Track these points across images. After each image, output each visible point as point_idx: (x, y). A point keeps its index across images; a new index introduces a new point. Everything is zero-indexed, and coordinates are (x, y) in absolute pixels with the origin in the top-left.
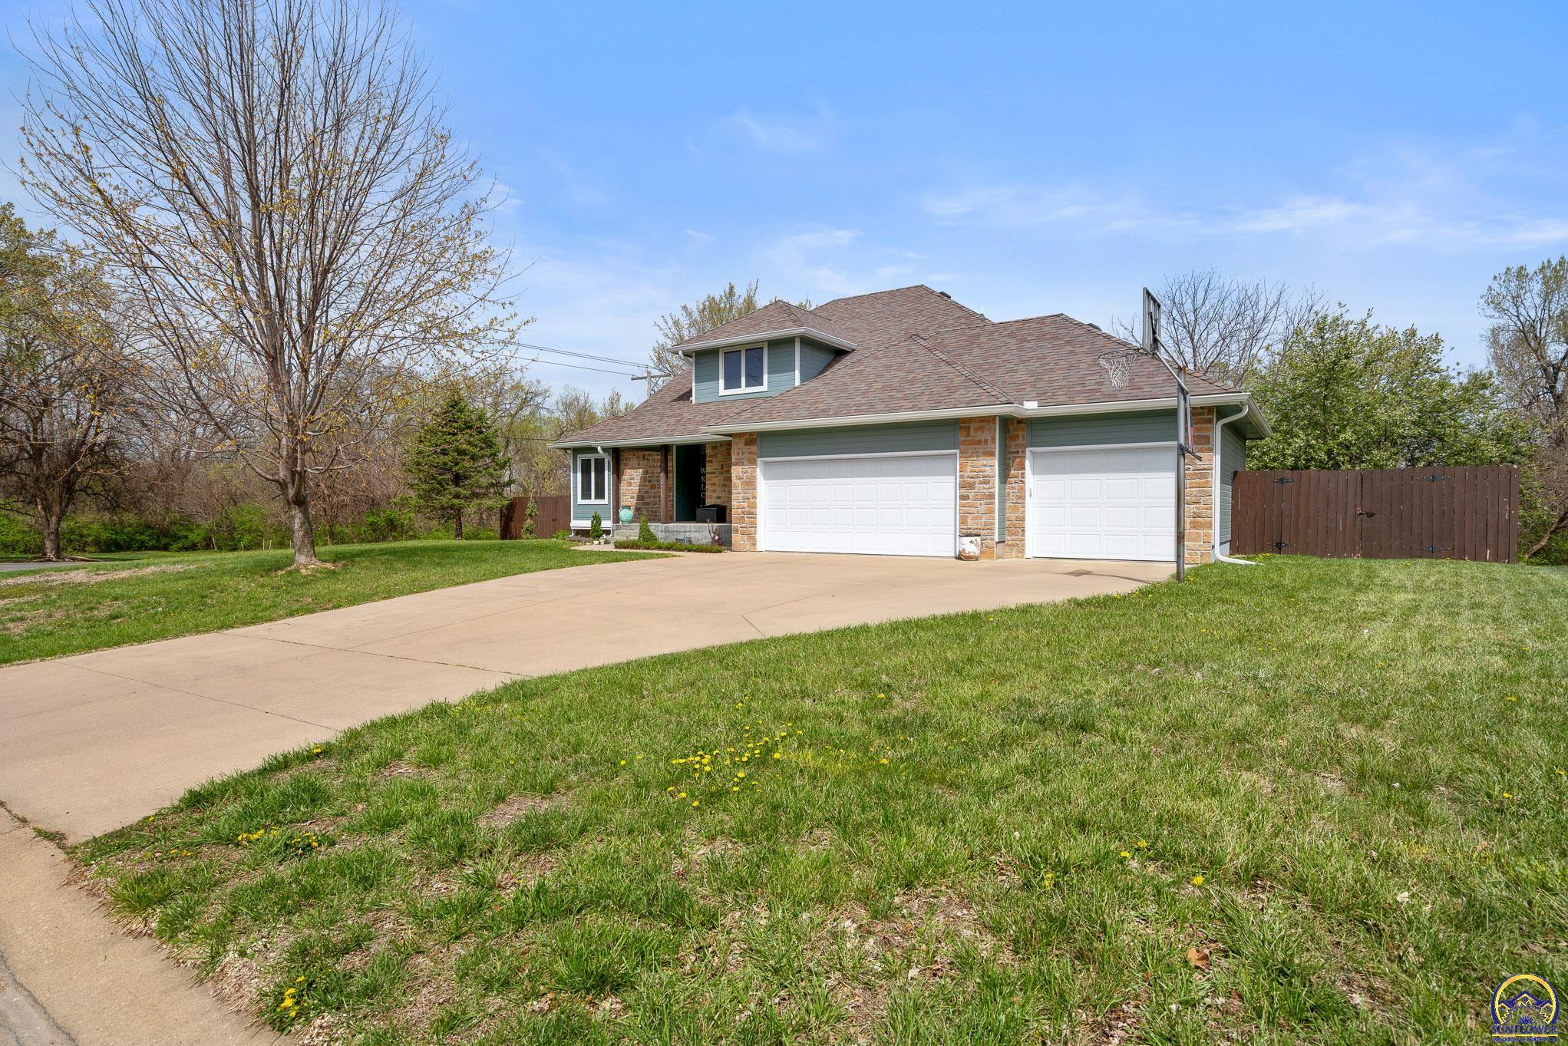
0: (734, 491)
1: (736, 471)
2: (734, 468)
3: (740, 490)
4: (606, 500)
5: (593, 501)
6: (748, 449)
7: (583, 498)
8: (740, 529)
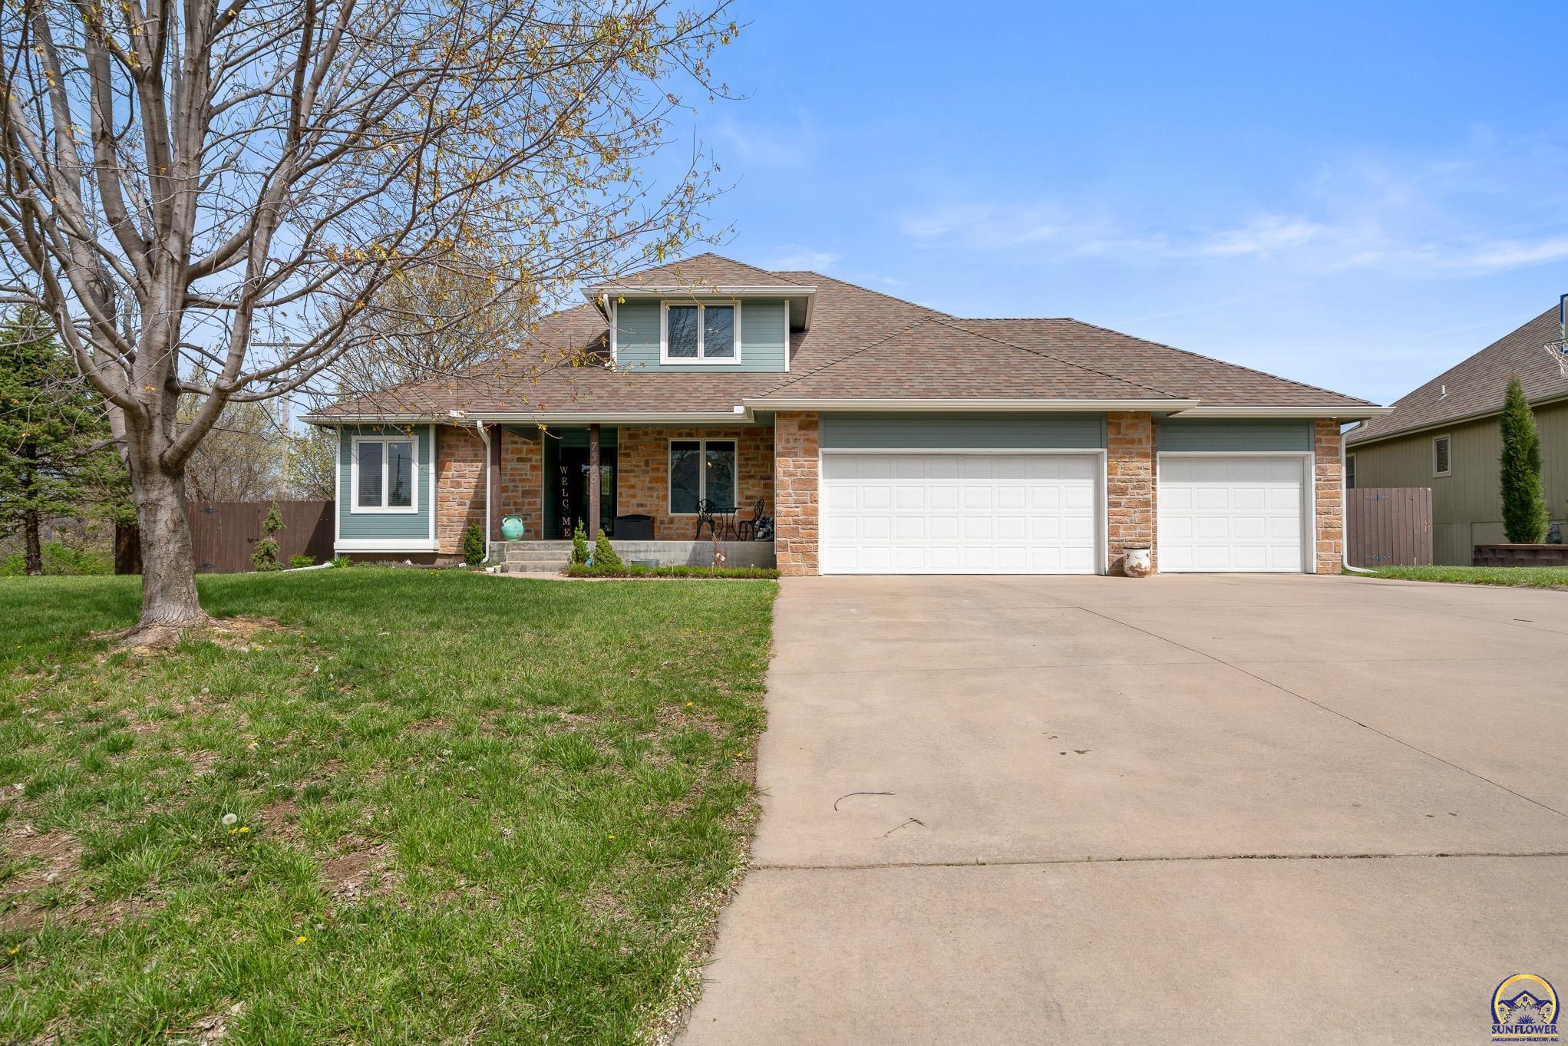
0: (778, 491)
1: (784, 466)
2: (778, 461)
3: (791, 491)
4: (414, 508)
5: (385, 508)
6: (805, 435)
7: (360, 504)
8: (790, 545)
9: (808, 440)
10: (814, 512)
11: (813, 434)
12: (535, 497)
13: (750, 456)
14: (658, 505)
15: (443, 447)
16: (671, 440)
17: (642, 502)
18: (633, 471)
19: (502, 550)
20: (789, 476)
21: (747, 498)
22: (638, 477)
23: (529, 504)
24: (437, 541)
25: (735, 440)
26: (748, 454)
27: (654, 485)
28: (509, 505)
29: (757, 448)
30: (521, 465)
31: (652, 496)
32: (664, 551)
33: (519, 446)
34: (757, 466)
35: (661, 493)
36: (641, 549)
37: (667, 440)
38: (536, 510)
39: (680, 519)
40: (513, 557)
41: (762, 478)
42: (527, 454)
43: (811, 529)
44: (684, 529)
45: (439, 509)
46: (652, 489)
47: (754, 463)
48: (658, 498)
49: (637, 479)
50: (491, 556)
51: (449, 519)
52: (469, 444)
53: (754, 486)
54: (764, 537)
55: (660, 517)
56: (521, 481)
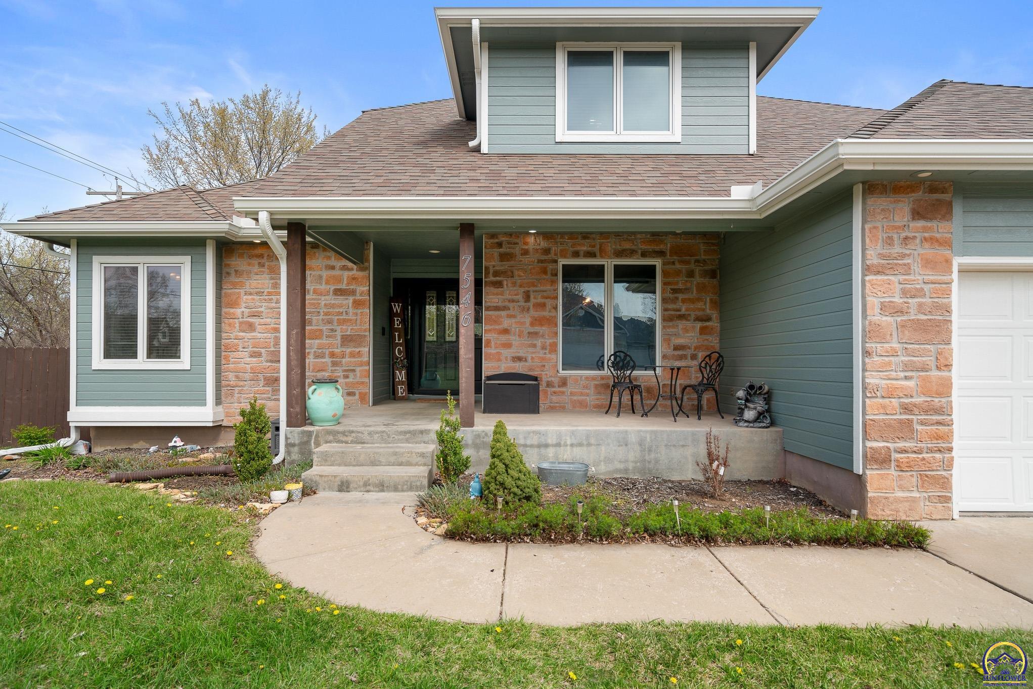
3: (895, 345)
4: (184, 362)
5: (142, 362)
6: (925, 230)
7: (108, 355)
8: (895, 456)
9: (932, 240)
10: (945, 388)
11: (939, 228)
12: (360, 345)
13: (681, 286)
14: (543, 359)
15: (228, 273)
16: (563, 262)
17: (521, 354)
18: (505, 308)
19: (308, 443)
20: (892, 314)
21: (676, 348)
22: (514, 316)
23: (352, 355)
24: (220, 409)
25: (657, 263)
26: (677, 283)
27: (537, 329)
28: (322, 356)
29: (691, 274)
30: (340, 300)
31: (534, 346)
32: (589, 445)
33: (337, 272)
34: (692, 301)
35: (548, 341)
36: (550, 441)
37: (556, 262)
38: (361, 364)
39: (576, 380)
40: (326, 459)
41: (698, 319)
42: (348, 284)
43: (939, 423)
44: (582, 394)
45: (223, 362)
46: (536, 334)
47: (686, 296)
48: (544, 348)
49: (513, 320)
50: (288, 453)
51: (237, 377)
52: (265, 270)
53: (686, 330)
54: (756, 420)
55: (546, 376)
56: (341, 322)
